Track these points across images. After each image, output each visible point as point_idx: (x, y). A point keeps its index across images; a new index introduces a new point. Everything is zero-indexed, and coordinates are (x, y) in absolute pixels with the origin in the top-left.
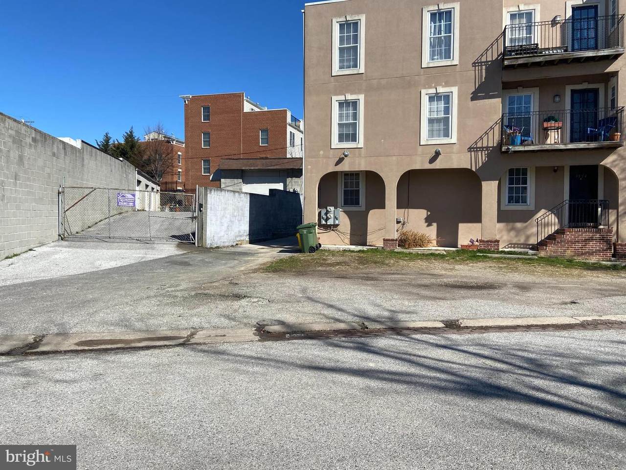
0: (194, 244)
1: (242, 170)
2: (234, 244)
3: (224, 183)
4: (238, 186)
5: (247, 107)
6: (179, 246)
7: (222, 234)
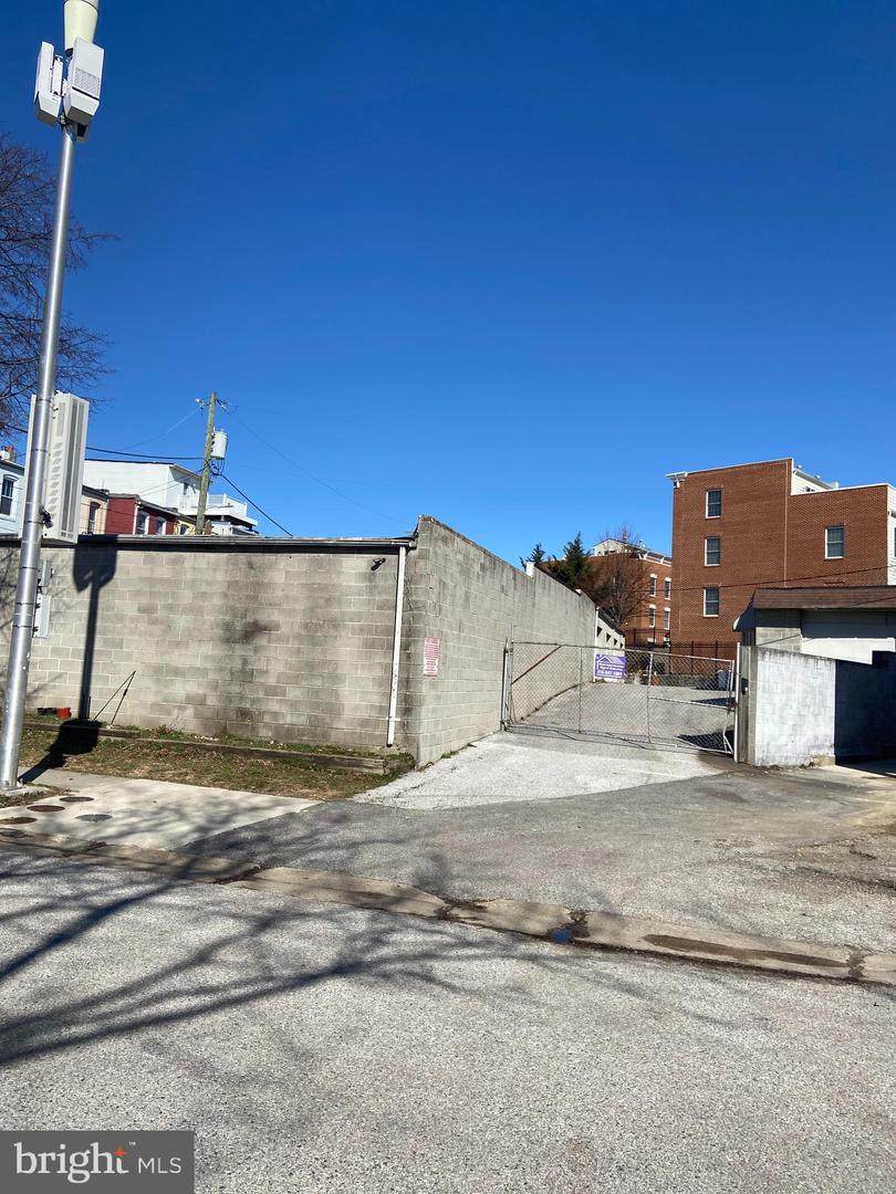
0: (732, 756)
1: (802, 611)
2: (806, 763)
3: (765, 636)
4: (792, 642)
5: (798, 486)
6: (703, 756)
7: (784, 740)
